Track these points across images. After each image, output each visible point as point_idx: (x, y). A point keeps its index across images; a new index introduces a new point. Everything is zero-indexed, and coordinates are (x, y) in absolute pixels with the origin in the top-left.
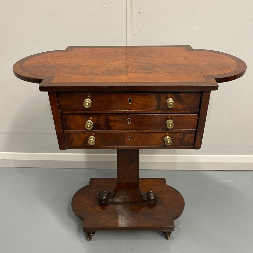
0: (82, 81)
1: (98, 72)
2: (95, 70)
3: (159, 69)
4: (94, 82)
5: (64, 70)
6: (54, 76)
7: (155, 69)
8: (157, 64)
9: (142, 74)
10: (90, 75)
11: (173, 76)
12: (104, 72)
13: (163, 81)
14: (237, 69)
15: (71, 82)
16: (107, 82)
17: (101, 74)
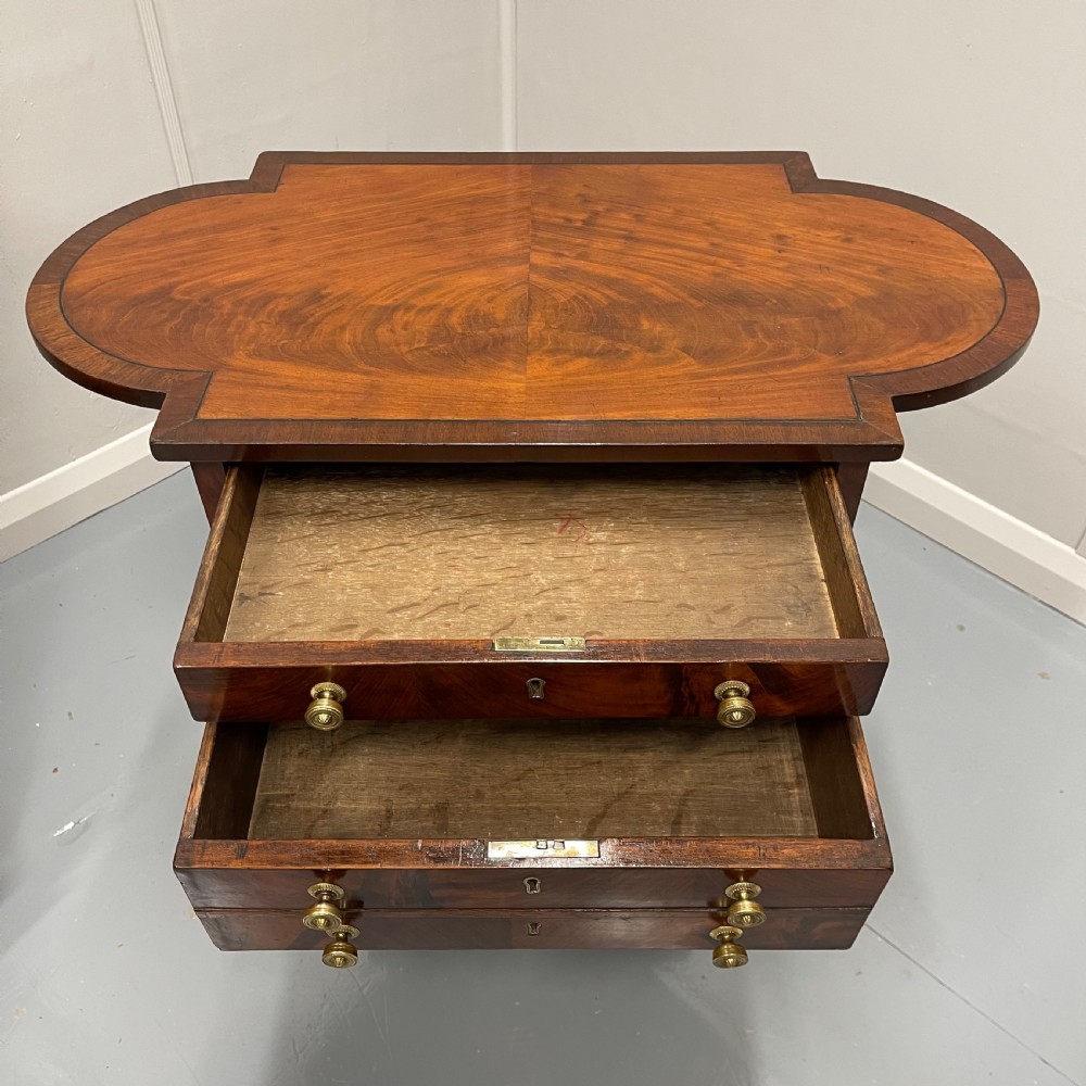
0: (332, 406)
1: (398, 345)
2: (383, 332)
3: (659, 328)
4: (382, 415)
5: (252, 330)
6: (209, 377)
7: (646, 325)
8: (656, 290)
9: (585, 361)
10: (367, 368)
11: (717, 375)
12: (425, 348)
13: (672, 414)
14: (995, 326)
15: (284, 416)
16: (436, 418)
17: (410, 358)
